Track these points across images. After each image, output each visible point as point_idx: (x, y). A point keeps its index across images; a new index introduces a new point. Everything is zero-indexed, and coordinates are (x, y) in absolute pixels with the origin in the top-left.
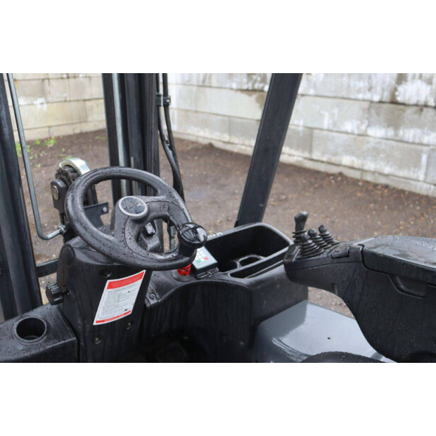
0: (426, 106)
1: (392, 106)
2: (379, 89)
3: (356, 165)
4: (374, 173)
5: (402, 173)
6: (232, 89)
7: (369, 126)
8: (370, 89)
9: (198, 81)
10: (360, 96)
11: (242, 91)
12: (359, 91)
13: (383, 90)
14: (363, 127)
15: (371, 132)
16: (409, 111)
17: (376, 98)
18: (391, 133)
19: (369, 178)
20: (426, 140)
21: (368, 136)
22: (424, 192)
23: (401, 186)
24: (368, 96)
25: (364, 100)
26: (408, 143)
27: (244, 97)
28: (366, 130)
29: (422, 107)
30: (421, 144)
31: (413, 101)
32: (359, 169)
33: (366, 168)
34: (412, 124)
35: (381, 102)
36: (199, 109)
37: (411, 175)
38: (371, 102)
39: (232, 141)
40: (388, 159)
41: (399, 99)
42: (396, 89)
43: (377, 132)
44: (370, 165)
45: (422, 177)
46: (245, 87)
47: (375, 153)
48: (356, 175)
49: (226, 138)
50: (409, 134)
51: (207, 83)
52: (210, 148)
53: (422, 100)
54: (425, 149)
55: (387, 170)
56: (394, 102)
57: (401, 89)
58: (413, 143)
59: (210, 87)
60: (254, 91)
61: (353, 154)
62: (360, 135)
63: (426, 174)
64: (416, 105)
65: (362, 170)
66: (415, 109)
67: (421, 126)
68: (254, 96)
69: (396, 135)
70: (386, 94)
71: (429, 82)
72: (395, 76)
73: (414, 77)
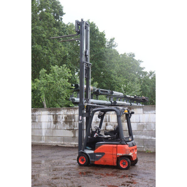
1: (105, 131)
6: (64, 129)
9: (53, 128)
11: (68, 130)
27: (68, 131)
36: (53, 136)
39: (64, 143)
41: (107, 129)
42: (106, 127)
46: (69, 129)
49: (63, 143)
51: (56, 128)
52: (57, 146)
53: (111, 129)
57: (107, 127)
59: (57, 129)
60: (71, 129)
68: (71, 131)
70: (104, 128)
71: (112, 125)
72: (105, 124)
73: (109, 124)
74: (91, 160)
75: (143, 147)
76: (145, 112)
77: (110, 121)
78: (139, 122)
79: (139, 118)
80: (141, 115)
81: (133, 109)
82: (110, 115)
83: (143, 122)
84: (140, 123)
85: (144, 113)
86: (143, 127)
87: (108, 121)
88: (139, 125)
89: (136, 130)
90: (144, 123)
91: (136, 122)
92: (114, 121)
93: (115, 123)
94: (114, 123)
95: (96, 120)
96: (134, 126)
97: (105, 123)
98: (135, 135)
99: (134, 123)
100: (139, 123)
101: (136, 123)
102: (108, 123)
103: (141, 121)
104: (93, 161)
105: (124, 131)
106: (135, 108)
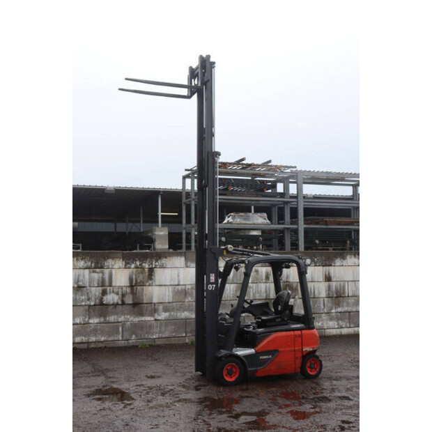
0: (117, 304)
1: (101, 306)
2: (93, 299)
3: (84, 341)
4: (95, 342)
5: (110, 339)
7: (89, 318)
8: (89, 299)
10: (83, 303)
12: (82, 301)
13: (96, 299)
14: (87, 319)
15: (91, 321)
16: (111, 307)
17: (92, 304)
18: (102, 320)
19: (93, 346)
20: (120, 320)
21: (89, 323)
22: (123, 345)
23: (111, 345)
24: (88, 303)
25: (85, 305)
26: (111, 323)
28: (88, 321)
29: (115, 305)
30: (118, 322)
31: (111, 302)
32: (86, 343)
33: (90, 341)
34: (113, 314)
35: (95, 305)
37: (116, 338)
38: (89, 306)
40: (102, 333)
41: (104, 302)
42: (102, 298)
43: (94, 321)
44: (93, 339)
45: (121, 338)
47: (95, 332)
48: (85, 346)
50: (112, 318)
53: (116, 301)
54: (120, 324)
55: (103, 339)
56: (102, 304)
57: (105, 298)
58: (114, 323)
61: (81, 335)
62: (84, 324)
63: (122, 337)
64: (113, 304)
65: (88, 343)
66: (112, 307)
67: (117, 314)
69: (105, 320)
70: (97, 301)
71: (117, 294)
72: (101, 292)
73: (110, 292)
74: (249, 369)
75: (184, 335)
76: (189, 264)
77: (113, 284)
78: (178, 285)
79: (178, 276)
80: (182, 270)
81: (166, 258)
82: (114, 271)
83: (185, 285)
84: (180, 288)
85: (187, 267)
86: (185, 295)
87: (107, 283)
88: (178, 290)
89: (171, 301)
90: (187, 287)
91: (171, 285)
92: (123, 285)
93: (124, 289)
94: (121, 287)
95: (78, 281)
96: (167, 293)
97: (100, 289)
98: (169, 311)
99: (167, 288)
100: (177, 287)
101: (170, 287)
102: (108, 288)
103: (181, 283)
104: (253, 371)
105: (146, 305)
106: (170, 256)
